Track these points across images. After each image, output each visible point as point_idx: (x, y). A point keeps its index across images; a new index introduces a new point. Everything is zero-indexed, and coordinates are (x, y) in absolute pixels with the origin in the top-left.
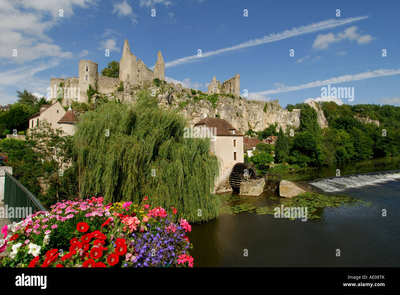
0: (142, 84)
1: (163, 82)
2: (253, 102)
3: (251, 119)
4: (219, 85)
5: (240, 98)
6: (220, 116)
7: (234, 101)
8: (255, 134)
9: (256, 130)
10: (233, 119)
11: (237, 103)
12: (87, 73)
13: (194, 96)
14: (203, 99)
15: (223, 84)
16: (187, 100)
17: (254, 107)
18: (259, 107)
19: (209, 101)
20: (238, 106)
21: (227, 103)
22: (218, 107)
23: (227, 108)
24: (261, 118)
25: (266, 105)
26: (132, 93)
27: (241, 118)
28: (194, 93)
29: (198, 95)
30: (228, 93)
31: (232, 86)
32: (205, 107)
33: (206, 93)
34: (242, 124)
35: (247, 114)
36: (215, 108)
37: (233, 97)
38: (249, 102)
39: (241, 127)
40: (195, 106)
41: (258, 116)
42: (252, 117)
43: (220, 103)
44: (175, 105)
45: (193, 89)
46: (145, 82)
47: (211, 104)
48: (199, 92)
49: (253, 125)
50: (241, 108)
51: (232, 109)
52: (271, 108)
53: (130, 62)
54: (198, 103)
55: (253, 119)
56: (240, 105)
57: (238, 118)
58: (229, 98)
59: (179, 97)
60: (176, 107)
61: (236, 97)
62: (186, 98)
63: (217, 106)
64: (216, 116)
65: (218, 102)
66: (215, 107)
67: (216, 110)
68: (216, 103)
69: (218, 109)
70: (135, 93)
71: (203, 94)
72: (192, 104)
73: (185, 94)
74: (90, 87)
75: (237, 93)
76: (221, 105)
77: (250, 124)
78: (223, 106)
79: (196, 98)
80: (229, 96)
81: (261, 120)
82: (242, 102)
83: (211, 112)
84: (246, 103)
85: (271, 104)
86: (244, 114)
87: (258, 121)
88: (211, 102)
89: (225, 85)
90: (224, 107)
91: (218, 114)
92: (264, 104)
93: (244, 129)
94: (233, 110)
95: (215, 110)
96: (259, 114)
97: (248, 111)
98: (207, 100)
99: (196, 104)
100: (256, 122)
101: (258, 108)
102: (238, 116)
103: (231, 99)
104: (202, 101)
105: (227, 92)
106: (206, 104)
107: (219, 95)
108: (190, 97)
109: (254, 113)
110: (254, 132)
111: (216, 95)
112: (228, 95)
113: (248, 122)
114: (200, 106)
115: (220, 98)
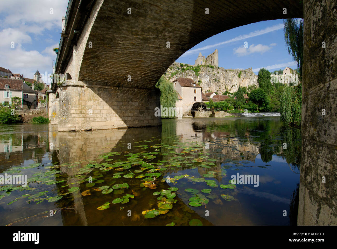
2: (229, 70)
3: (227, 83)
5: (219, 68)
6: (201, 81)
7: (213, 70)
8: (230, 94)
9: (231, 92)
10: (212, 83)
11: (216, 72)
13: (182, 68)
14: (188, 69)
16: (176, 71)
17: (230, 74)
18: (235, 74)
19: (193, 71)
20: (216, 74)
21: (207, 72)
22: (200, 75)
23: (207, 76)
24: (236, 83)
25: (240, 72)
27: (219, 83)
29: (185, 67)
30: (209, 64)
31: (213, 59)
32: (190, 75)
33: (191, 66)
34: (220, 87)
35: (225, 80)
36: (197, 76)
37: (212, 67)
38: (226, 71)
39: (219, 89)
40: (182, 75)
41: (234, 81)
42: (228, 82)
43: (202, 72)
44: (168, 74)
45: (181, 63)
47: (194, 73)
48: (186, 65)
49: (229, 88)
50: (219, 75)
51: (211, 76)
52: (245, 75)
54: (185, 73)
55: (229, 83)
56: (218, 73)
57: (216, 83)
58: (208, 68)
59: (171, 69)
60: (170, 76)
61: (215, 67)
62: (176, 70)
64: (199, 81)
65: (200, 72)
66: (197, 75)
67: (199, 77)
68: (198, 72)
69: (200, 77)
71: (188, 66)
72: (180, 73)
75: (216, 64)
76: (202, 74)
77: (227, 87)
78: (204, 74)
79: (184, 69)
81: (235, 84)
82: (220, 71)
83: (195, 79)
84: (223, 72)
85: (245, 72)
86: (222, 80)
87: (233, 85)
88: (194, 72)
89: (208, 59)
91: (200, 80)
92: (239, 71)
93: (222, 91)
94: (212, 77)
95: (197, 77)
96: (234, 79)
97: (225, 77)
98: (191, 71)
99: (184, 74)
100: (231, 85)
101: (233, 75)
102: (216, 81)
103: (211, 68)
104: (187, 71)
106: (190, 73)
107: (202, 66)
108: (179, 69)
109: (230, 79)
110: (230, 93)
111: (198, 66)
112: (208, 66)
113: (225, 86)
114: (187, 75)
115: (202, 68)
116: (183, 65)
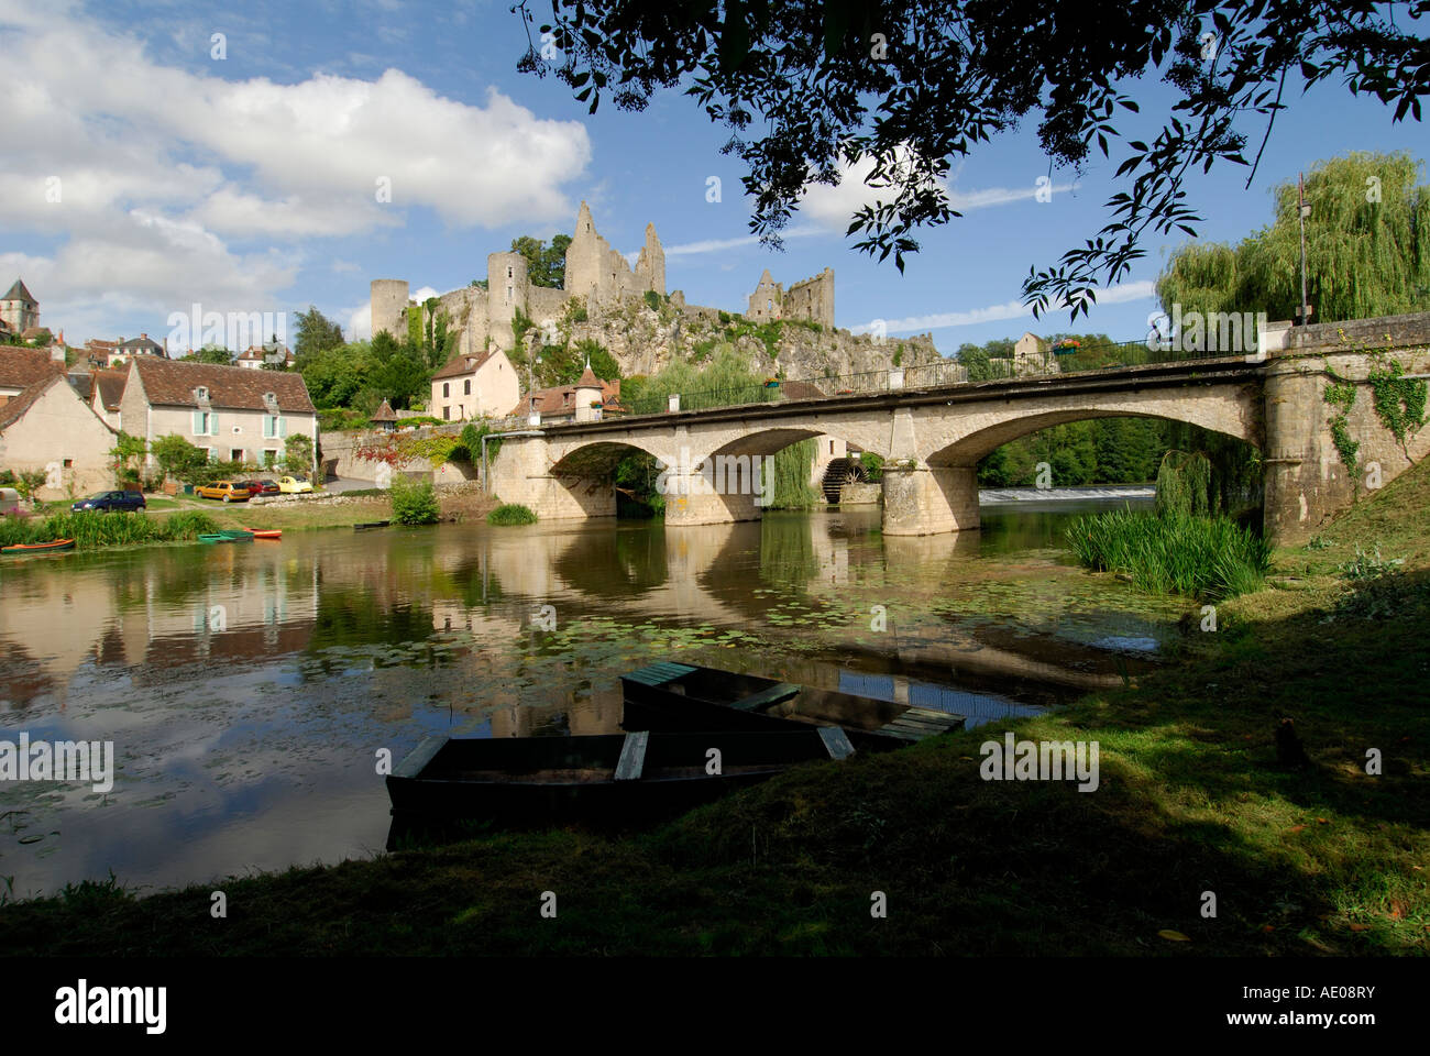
0: (622, 304)
1: (663, 299)
2: (867, 341)
3: (859, 385)
4: (779, 292)
5: (835, 331)
6: (786, 376)
7: (819, 339)
10: (816, 384)
11: (827, 344)
12: (511, 282)
13: (726, 327)
14: (746, 334)
15: (790, 292)
16: (712, 337)
17: (867, 353)
18: (883, 355)
19: (759, 340)
20: (829, 352)
21: (803, 344)
22: (780, 353)
23: (804, 357)
25: (900, 347)
26: (607, 327)
27: (836, 382)
28: (725, 319)
29: (733, 326)
30: (805, 318)
31: (815, 300)
32: (751, 355)
33: (752, 321)
35: (852, 373)
36: (774, 357)
37: (817, 329)
38: (856, 342)
41: (878, 378)
42: (862, 379)
43: (787, 345)
44: (684, 349)
45: (723, 311)
46: (629, 300)
47: (764, 347)
48: (737, 317)
50: (835, 355)
51: (815, 359)
52: (913, 357)
53: (598, 256)
54: (735, 345)
55: (865, 386)
56: (834, 348)
57: (829, 381)
58: (806, 332)
59: (692, 330)
60: (689, 354)
61: (824, 329)
62: (710, 334)
63: (778, 351)
65: (781, 343)
66: (773, 353)
67: (777, 363)
68: (776, 345)
69: (781, 360)
70: (614, 326)
71: (744, 323)
72: (723, 347)
73: (708, 325)
74: (518, 313)
75: (827, 318)
76: (788, 350)
78: (792, 352)
79: (730, 333)
80: (807, 326)
82: (839, 342)
83: (766, 367)
84: (848, 344)
85: (914, 347)
86: (844, 372)
88: (764, 342)
89: (794, 295)
90: (794, 355)
91: (781, 370)
92: (895, 345)
94: (817, 361)
95: (773, 362)
96: (880, 373)
97: (853, 364)
98: (755, 338)
99: (732, 347)
101: (879, 356)
102: (828, 376)
103: (813, 333)
104: (743, 340)
105: (803, 315)
106: (752, 347)
107: (784, 324)
108: (717, 331)
109: (869, 369)
111: (775, 324)
112: (804, 324)
114: (741, 352)
115: (786, 331)
116: (728, 317)
